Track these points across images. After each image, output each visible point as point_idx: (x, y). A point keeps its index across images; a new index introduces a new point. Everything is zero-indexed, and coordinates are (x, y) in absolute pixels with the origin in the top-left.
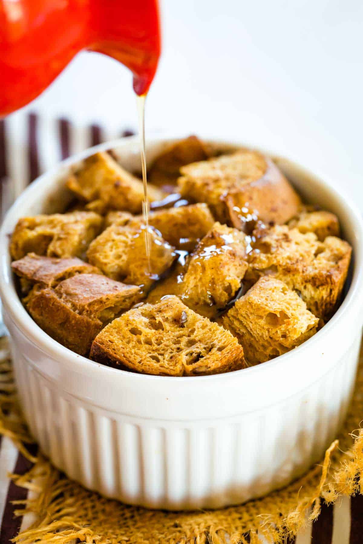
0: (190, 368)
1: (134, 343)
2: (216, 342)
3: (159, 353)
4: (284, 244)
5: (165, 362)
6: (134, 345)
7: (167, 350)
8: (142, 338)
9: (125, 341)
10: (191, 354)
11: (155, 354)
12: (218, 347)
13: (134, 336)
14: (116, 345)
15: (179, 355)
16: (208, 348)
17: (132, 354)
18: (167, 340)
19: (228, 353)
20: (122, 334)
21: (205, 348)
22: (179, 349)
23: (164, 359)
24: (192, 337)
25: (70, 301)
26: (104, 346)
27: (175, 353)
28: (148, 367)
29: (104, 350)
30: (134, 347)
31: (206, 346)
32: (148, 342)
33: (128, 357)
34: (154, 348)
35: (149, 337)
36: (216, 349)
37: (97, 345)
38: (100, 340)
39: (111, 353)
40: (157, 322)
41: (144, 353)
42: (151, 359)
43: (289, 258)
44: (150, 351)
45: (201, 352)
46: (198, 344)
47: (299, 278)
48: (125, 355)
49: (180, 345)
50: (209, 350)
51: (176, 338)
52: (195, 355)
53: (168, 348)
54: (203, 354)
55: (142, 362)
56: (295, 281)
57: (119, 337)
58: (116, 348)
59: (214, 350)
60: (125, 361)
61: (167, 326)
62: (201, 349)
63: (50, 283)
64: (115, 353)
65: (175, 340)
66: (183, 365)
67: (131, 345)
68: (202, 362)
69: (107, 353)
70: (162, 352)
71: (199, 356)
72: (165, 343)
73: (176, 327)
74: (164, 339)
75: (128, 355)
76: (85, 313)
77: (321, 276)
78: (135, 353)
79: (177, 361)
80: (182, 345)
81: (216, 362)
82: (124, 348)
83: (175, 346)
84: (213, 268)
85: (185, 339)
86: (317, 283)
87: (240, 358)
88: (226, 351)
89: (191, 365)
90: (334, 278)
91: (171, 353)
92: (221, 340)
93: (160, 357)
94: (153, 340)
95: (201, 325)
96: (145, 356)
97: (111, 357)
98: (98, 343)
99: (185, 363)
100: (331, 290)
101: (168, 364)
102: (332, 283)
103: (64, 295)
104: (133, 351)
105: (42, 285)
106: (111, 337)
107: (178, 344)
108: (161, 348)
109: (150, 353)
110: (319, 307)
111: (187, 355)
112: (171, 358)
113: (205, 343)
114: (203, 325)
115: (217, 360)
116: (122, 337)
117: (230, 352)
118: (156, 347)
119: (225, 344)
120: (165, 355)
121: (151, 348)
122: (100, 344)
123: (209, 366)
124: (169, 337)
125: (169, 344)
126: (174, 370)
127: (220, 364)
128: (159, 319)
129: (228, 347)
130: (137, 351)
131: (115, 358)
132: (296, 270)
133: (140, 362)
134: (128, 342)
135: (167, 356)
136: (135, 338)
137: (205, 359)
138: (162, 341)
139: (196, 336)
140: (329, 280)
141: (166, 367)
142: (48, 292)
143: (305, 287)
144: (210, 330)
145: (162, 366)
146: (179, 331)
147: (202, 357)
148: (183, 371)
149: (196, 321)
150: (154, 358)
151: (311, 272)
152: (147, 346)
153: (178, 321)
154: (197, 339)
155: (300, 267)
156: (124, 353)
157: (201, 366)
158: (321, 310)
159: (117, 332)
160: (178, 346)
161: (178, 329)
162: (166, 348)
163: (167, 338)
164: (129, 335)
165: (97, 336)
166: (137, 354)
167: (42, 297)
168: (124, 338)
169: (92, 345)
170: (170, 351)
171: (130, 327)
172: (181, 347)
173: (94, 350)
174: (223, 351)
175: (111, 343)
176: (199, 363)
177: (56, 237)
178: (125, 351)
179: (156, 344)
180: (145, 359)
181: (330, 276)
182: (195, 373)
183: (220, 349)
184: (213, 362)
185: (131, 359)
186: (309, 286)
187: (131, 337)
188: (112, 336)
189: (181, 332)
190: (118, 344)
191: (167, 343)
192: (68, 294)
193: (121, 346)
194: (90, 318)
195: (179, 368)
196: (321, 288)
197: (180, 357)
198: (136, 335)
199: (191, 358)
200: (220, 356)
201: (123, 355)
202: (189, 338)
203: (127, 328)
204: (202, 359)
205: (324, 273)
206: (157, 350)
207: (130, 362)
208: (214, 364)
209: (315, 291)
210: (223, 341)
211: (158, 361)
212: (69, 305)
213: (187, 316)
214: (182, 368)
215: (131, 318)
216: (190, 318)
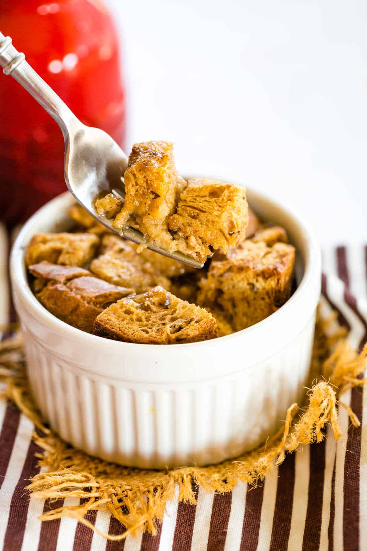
0: (173, 336)
1: (128, 320)
2: (194, 317)
3: (148, 327)
4: (238, 251)
5: (153, 334)
6: (127, 322)
7: (155, 325)
8: (134, 317)
9: (120, 319)
10: (174, 327)
11: (145, 328)
12: (196, 320)
13: (127, 315)
14: (113, 322)
15: (164, 328)
16: (187, 322)
17: (126, 328)
18: (154, 318)
19: (204, 324)
20: (117, 315)
21: (185, 322)
22: (164, 324)
23: (152, 331)
24: (175, 315)
25: (79, 294)
26: (103, 323)
27: (161, 327)
28: (139, 337)
29: (103, 326)
30: (127, 324)
31: (186, 321)
32: (139, 320)
33: (123, 330)
34: (144, 324)
35: (140, 316)
36: (194, 322)
37: (98, 323)
38: (100, 319)
39: (109, 328)
40: (146, 305)
41: (136, 328)
42: (142, 332)
43: (242, 260)
44: (141, 326)
45: (182, 324)
46: (179, 320)
47: (251, 274)
48: (121, 329)
49: (165, 321)
50: (189, 323)
51: (161, 316)
52: (177, 327)
53: (156, 323)
54: (183, 326)
55: (135, 334)
56: (248, 277)
57: (115, 316)
58: (113, 324)
59: (193, 322)
60: (121, 333)
61: (154, 308)
62: (182, 323)
63: (63, 280)
64: (112, 328)
65: (161, 318)
66: (168, 334)
67: (125, 322)
68: (183, 331)
69: (106, 328)
70: (151, 326)
71: (180, 328)
72: (153, 320)
73: (162, 309)
74: (152, 317)
75: (123, 329)
76: (92, 303)
77: (269, 269)
78: (129, 328)
79: (163, 332)
80: (167, 321)
81: (194, 331)
82: (120, 325)
83: (160, 322)
85: (169, 317)
86: (266, 276)
87: (214, 329)
88: (202, 323)
89: (174, 334)
90: (279, 270)
91: (158, 327)
92: (198, 316)
93: (149, 330)
94: (143, 318)
95: (182, 306)
96: (137, 329)
97: (110, 332)
98: (98, 321)
99: (169, 333)
100: (278, 280)
101: (156, 334)
102: (279, 274)
103: (74, 290)
104: (127, 326)
105: (55, 282)
106: (108, 316)
107: (163, 320)
108: (150, 323)
109: (141, 328)
110: (270, 295)
111: (171, 327)
112: (158, 330)
113: (186, 318)
114: (183, 306)
115: (195, 330)
116: (118, 317)
117: (206, 324)
118: (145, 323)
119: (202, 318)
120: (153, 328)
121: (142, 324)
122: (100, 322)
123: (188, 334)
124: (156, 316)
125: (156, 321)
126: (161, 339)
127: (197, 333)
128: (147, 303)
129: (204, 320)
130: (130, 326)
131: (112, 332)
132: (248, 268)
133: (133, 334)
134: (123, 320)
135: (154, 329)
136: (128, 317)
137: (186, 329)
138: (150, 319)
139: (178, 315)
140: (275, 272)
141: (154, 336)
142: (60, 287)
143: (257, 281)
144: (189, 309)
145: (150, 336)
146: (164, 311)
147: (183, 328)
148: (168, 340)
149: (178, 304)
150: (144, 331)
151: (260, 268)
152: (138, 323)
153: (162, 305)
154: (179, 316)
155: (251, 265)
156: (119, 328)
157: (182, 335)
158: (272, 298)
159: (114, 314)
160: (163, 322)
161: (163, 310)
162: (154, 323)
163: (154, 317)
164: (124, 315)
165: (98, 317)
166: (130, 328)
167: (56, 290)
168: (119, 317)
169: (94, 323)
171: (124, 309)
172: (165, 323)
173: (96, 328)
174: (200, 323)
175: (109, 321)
176: (180, 332)
177: (65, 251)
178: (120, 326)
179: (147, 321)
180: (137, 331)
181: (275, 269)
182: (179, 341)
183: (197, 322)
184: (192, 331)
185: (125, 332)
186: (260, 279)
187: (125, 316)
188: (110, 316)
189: (166, 312)
190: (114, 321)
191: (155, 320)
192: (77, 289)
193: (116, 323)
194: (96, 307)
195: (164, 337)
196: (269, 279)
197: (165, 329)
198: (129, 314)
199: (175, 330)
200: (197, 326)
201: (119, 329)
202: (172, 316)
203: (121, 310)
204: (183, 330)
205: (271, 267)
206: (146, 325)
207: (124, 334)
208: (193, 332)
209: (265, 282)
210: (200, 316)
211: (147, 332)
212: (78, 297)
213: (170, 300)
214: (167, 337)
215: (125, 303)
216: (172, 301)
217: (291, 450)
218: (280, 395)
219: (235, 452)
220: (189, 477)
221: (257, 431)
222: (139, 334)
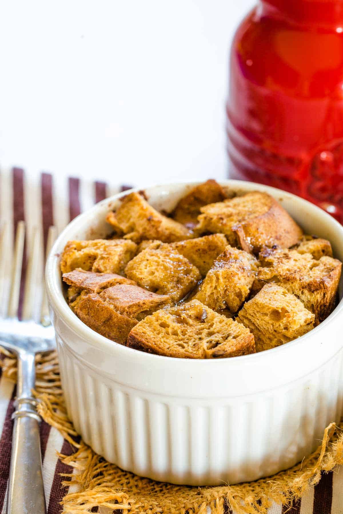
0: (210, 352)
1: (163, 334)
2: (232, 332)
3: (184, 342)
4: (284, 260)
5: (189, 348)
6: (163, 336)
7: (191, 339)
8: (170, 330)
9: (155, 333)
10: (211, 342)
11: (181, 342)
12: (233, 335)
13: (163, 328)
14: (148, 335)
15: (201, 343)
16: (225, 337)
17: (162, 342)
18: (190, 332)
19: (242, 340)
20: (153, 327)
21: (222, 337)
22: (200, 339)
23: (188, 346)
24: (212, 329)
25: (113, 304)
26: (138, 336)
27: (197, 341)
28: (175, 352)
29: (138, 339)
30: (163, 337)
31: (223, 336)
32: (175, 333)
33: (158, 344)
34: (180, 338)
35: (176, 329)
36: (232, 337)
37: (132, 335)
38: (135, 332)
39: (144, 341)
40: (182, 318)
41: (172, 342)
42: (178, 346)
43: (289, 270)
44: (177, 341)
45: (219, 340)
46: (216, 335)
47: (297, 285)
48: (156, 343)
49: (201, 335)
50: (226, 338)
51: (198, 330)
52: (213, 342)
53: (192, 338)
54: (220, 341)
55: (170, 348)
56: (293, 287)
57: (150, 329)
58: (148, 337)
59: (230, 338)
60: (156, 347)
61: (191, 321)
62: (219, 338)
63: (96, 289)
64: (147, 342)
65: (197, 332)
66: (204, 350)
67: (160, 336)
68: (220, 347)
69: (141, 342)
70: (187, 341)
71: (217, 344)
72: (189, 334)
73: (198, 323)
74: (188, 331)
75: (158, 343)
76: (125, 313)
77: (315, 282)
78: (164, 342)
79: (199, 347)
80: (203, 335)
81: (232, 347)
82: (155, 338)
83: (196, 336)
84: (225, 278)
85: (206, 331)
86: (312, 289)
87: (252, 345)
88: (240, 338)
89: (211, 350)
90: (326, 283)
91: (194, 341)
92: (236, 331)
93: (185, 345)
94: (179, 332)
95: (219, 320)
96: (173, 343)
97: (145, 345)
98: (133, 334)
99: (206, 348)
100: (324, 294)
101: (192, 350)
102: (325, 288)
103: (108, 299)
104: (162, 340)
105: (89, 291)
106: (144, 329)
107: (200, 335)
108: (186, 338)
109: (177, 342)
110: (315, 309)
111: (207, 343)
112: (194, 345)
113: (223, 333)
114: (220, 321)
115: (232, 346)
116: (153, 330)
117: (244, 339)
118: (181, 337)
119: (239, 333)
120: (189, 343)
121: (177, 338)
122: (134, 335)
123: (226, 350)
124: (192, 330)
125: (192, 335)
126: (197, 354)
127: (235, 349)
128: (183, 316)
129: (241, 335)
130: (166, 340)
131: (147, 346)
132: (294, 279)
133: (168, 348)
134: (158, 334)
135: (191, 343)
136: (164, 330)
137: (223, 345)
138: (187, 333)
139: (215, 329)
140: (322, 285)
141: (190, 352)
142: (94, 296)
143: (302, 293)
144: (226, 324)
145: (186, 351)
146: (200, 325)
147: (220, 343)
148: (204, 355)
149: (214, 318)
150: (179, 345)
151: (307, 280)
152: (174, 336)
153: (199, 318)
154: (215, 331)
155: (297, 276)
156: (155, 342)
157: (219, 350)
158: (317, 311)
159: (149, 326)
160: (200, 336)
161: (200, 324)
162: (190, 338)
163: (190, 330)
164: (159, 328)
165: (133, 329)
166: (166, 342)
167: (89, 300)
168: (155, 330)
169: (129, 336)
170: (193, 340)
171: (160, 322)
172: (202, 337)
173: (130, 341)
174: (237, 338)
175: (144, 334)
176: (217, 348)
177: (99, 257)
178: (155, 340)
179: (182, 335)
180: (172, 346)
181: (323, 282)
182: (215, 356)
183: (234, 338)
184: (229, 347)
185: (161, 346)
186: (306, 291)
187: (160, 329)
188: (145, 328)
189: (202, 326)
190: (149, 335)
191: (191, 334)
192: (111, 298)
193: (152, 336)
194: (129, 317)
195: (201, 351)
196: (315, 293)
197: (202, 344)
198: (164, 327)
199: (211, 345)
200: (235, 342)
201: (154, 343)
202: (209, 330)
203: (157, 323)
204: (220, 345)
205: (318, 280)
206: (182, 340)
207: (160, 348)
208: (230, 348)
209: (311, 295)
210: (237, 332)
211: (183, 347)
212: (112, 307)
213: (207, 313)
214: (204, 353)
215: (160, 315)
216: (209, 316)
217: (327, 470)
218: (319, 413)
219: (270, 470)
220: (222, 500)
221: (294, 449)
222: (175, 349)
